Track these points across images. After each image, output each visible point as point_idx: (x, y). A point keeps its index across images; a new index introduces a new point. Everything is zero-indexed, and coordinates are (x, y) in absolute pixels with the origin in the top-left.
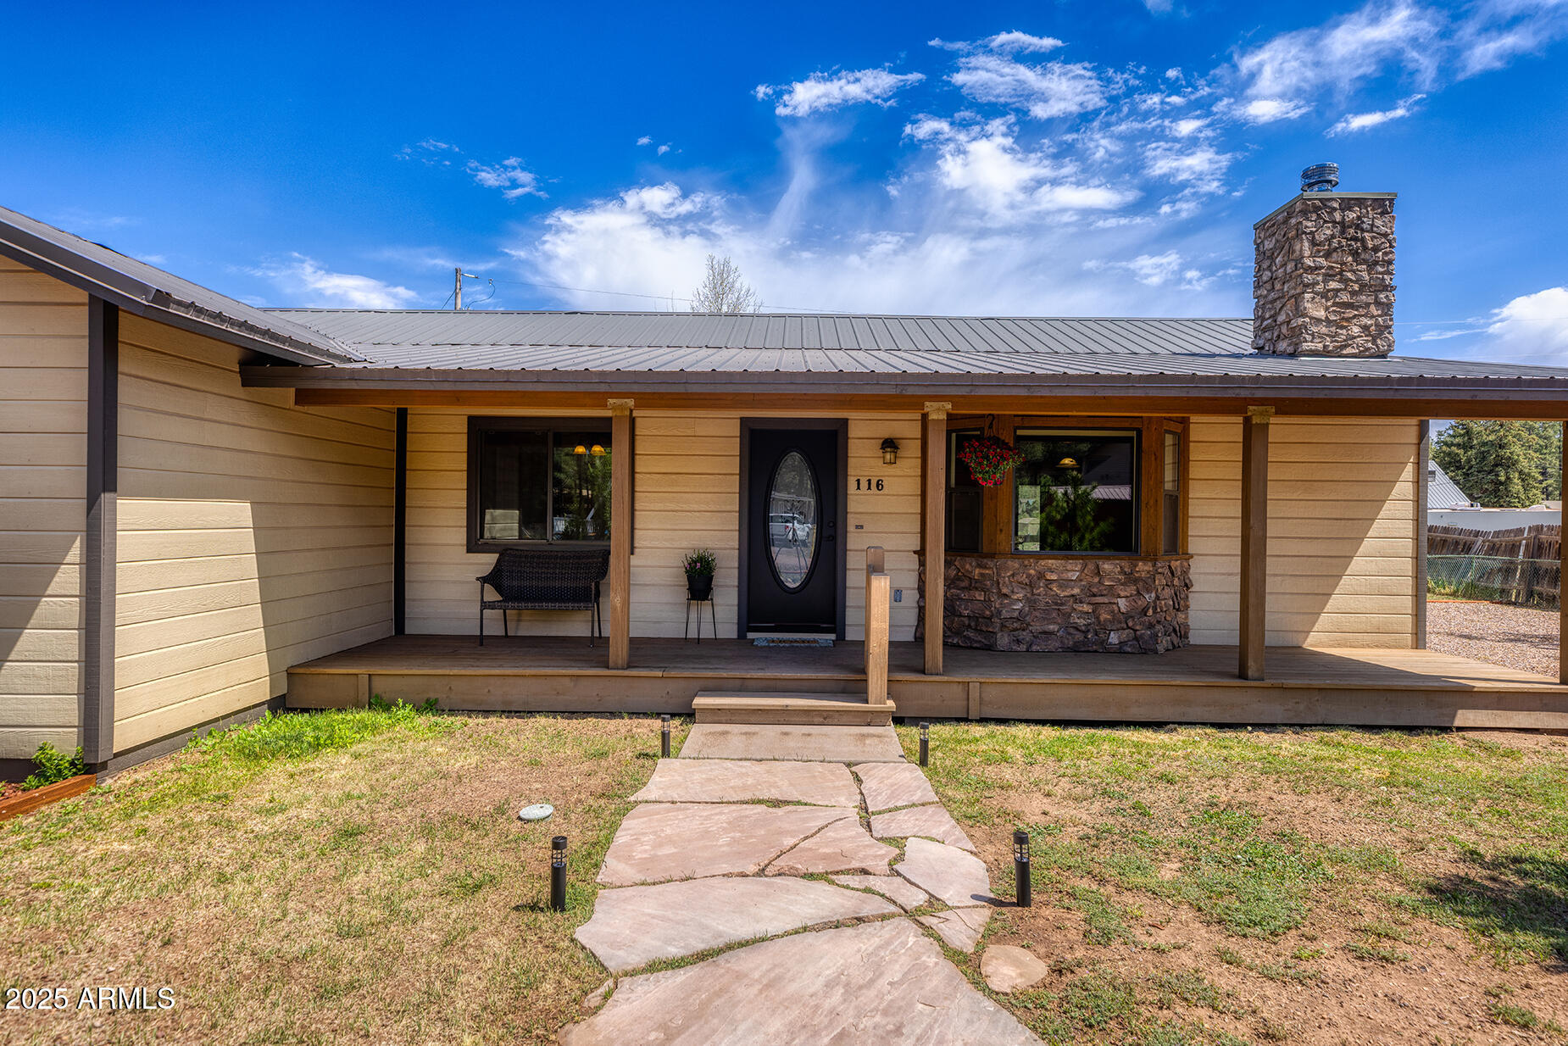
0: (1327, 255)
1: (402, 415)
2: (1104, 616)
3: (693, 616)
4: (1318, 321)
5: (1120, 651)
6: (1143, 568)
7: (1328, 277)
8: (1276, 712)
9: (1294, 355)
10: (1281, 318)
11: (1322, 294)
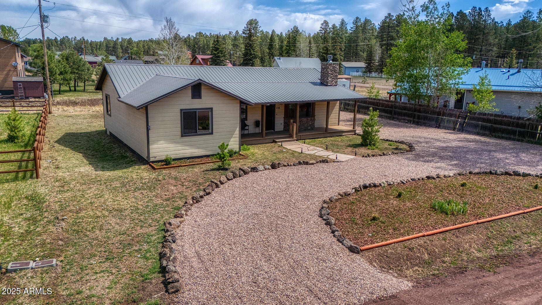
0: (331, 71)
2: (308, 125)
4: (330, 81)
6: (310, 119)
7: (331, 74)
8: (329, 135)
9: (327, 86)
10: (325, 79)
11: (331, 77)
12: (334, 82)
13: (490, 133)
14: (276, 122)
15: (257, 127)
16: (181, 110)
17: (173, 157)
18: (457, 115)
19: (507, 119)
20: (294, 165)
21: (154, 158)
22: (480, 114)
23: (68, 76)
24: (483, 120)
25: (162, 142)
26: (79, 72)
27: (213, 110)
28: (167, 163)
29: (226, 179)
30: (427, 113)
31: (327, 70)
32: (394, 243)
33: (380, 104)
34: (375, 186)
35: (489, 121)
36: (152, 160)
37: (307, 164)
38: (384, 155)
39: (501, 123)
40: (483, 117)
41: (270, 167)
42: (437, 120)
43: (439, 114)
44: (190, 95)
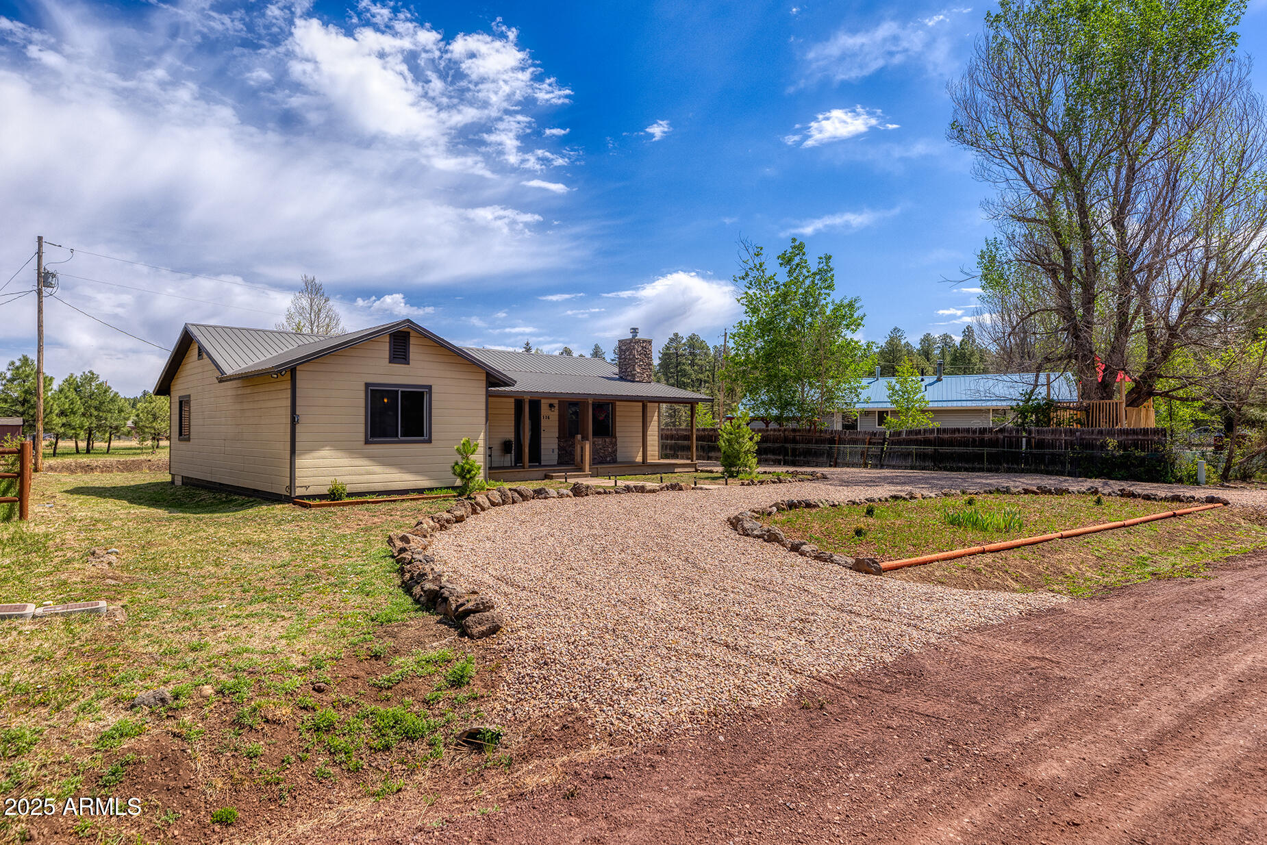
0: (640, 355)
4: (638, 372)
7: (640, 361)
9: (633, 381)
10: (629, 370)
11: (639, 365)
12: (645, 375)
13: (935, 464)
14: (543, 446)
15: (508, 453)
16: (367, 385)
17: (349, 489)
18: (867, 440)
19: (961, 435)
20: (616, 492)
21: (304, 489)
22: (910, 432)
23: (76, 420)
24: (917, 442)
25: (325, 452)
26: (101, 414)
27: (433, 390)
28: (334, 497)
29: (487, 504)
30: (809, 442)
31: (631, 353)
32: (938, 561)
34: (809, 505)
35: (927, 442)
36: (299, 492)
37: (642, 492)
38: (780, 482)
39: (951, 443)
40: (915, 437)
41: (571, 494)
42: (830, 454)
43: (832, 441)
44: (387, 354)
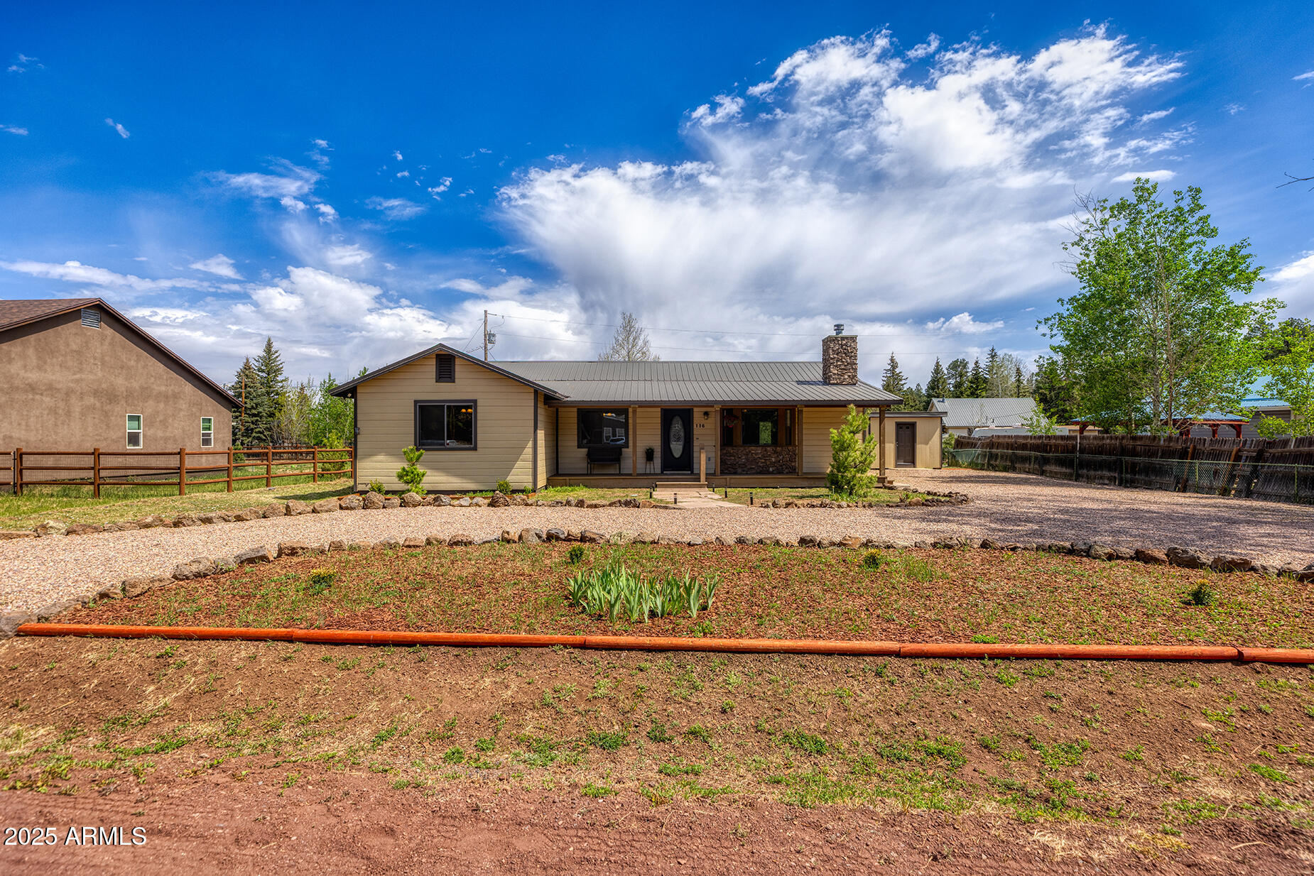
0: (837, 354)
1: (557, 409)
2: (768, 463)
3: (648, 466)
4: (835, 374)
5: (772, 473)
6: (779, 449)
7: (837, 361)
8: (806, 484)
9: (828, 384)
10: (827, 372)
11: (836, 366)
12: (846, 377)
15: (648, 461)
16: (416, 402)
18: (1234, 453)
21: (364, 485)
22: (1301, 441)
24: (1308, 458)
27: (478, 404)
31: (828, 352)
33: (1051, 446)
36: (360, 488)
40: (1307, 449)
42: (1179, 473)
44: (434, 375)
